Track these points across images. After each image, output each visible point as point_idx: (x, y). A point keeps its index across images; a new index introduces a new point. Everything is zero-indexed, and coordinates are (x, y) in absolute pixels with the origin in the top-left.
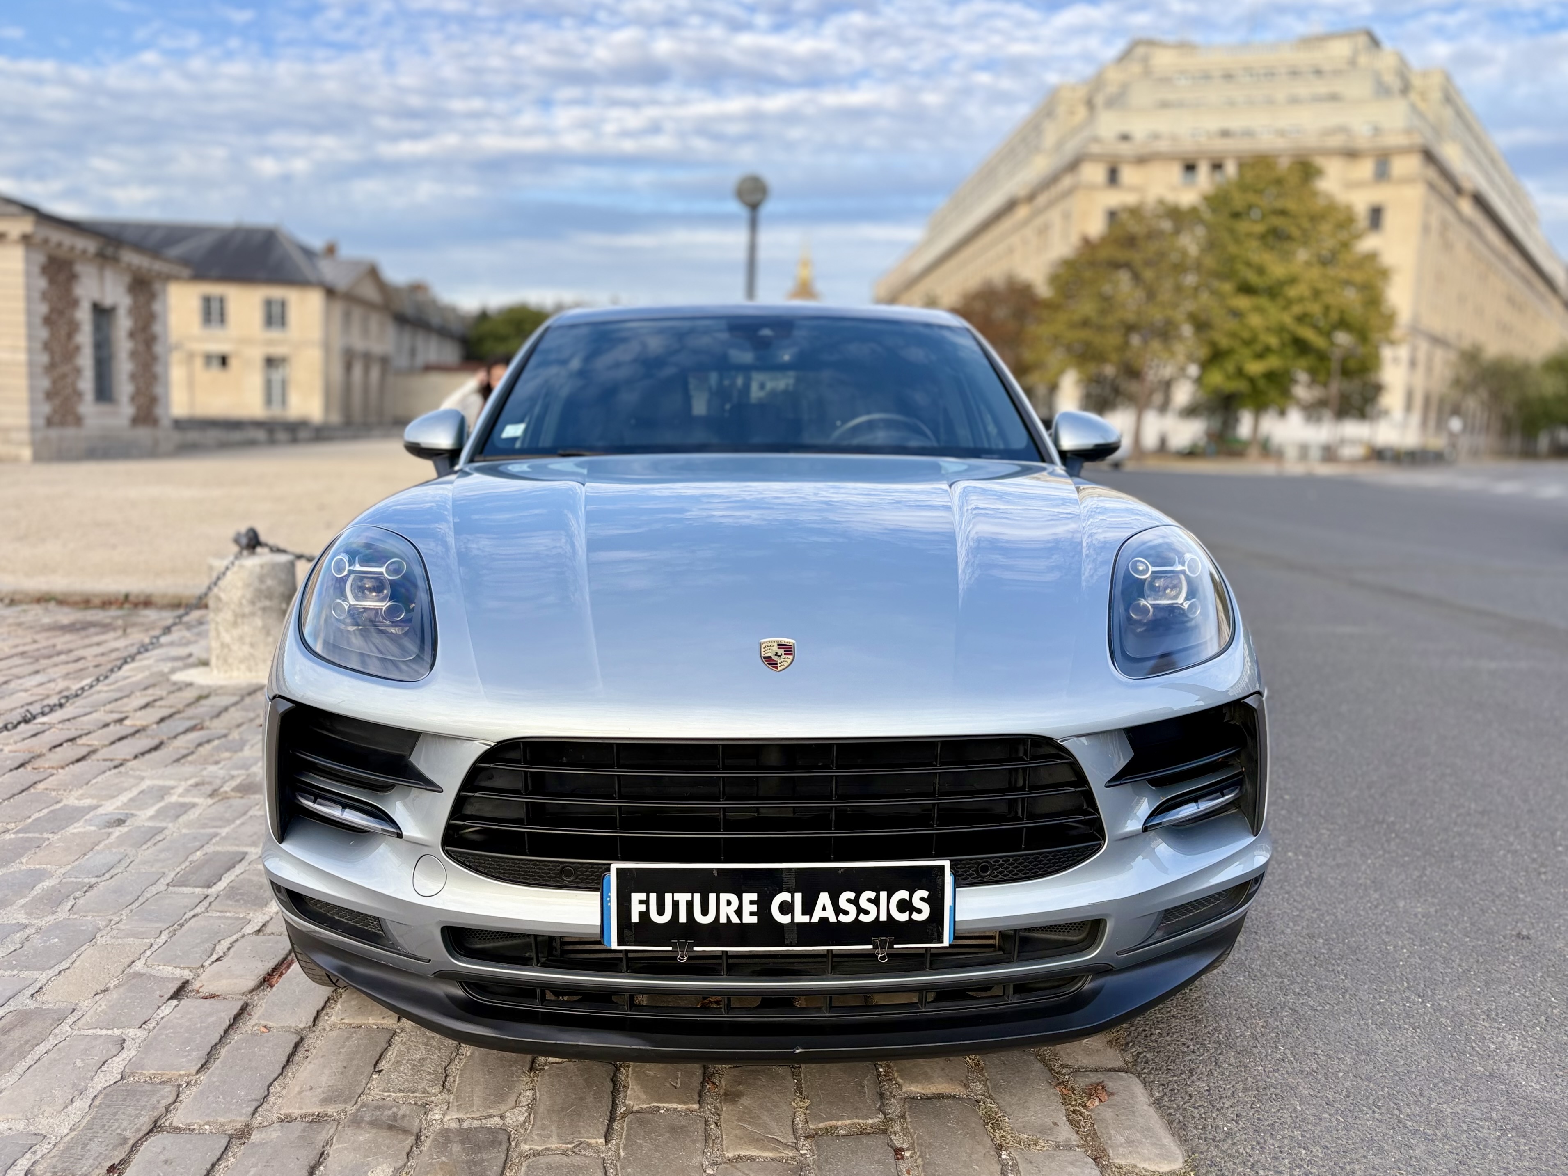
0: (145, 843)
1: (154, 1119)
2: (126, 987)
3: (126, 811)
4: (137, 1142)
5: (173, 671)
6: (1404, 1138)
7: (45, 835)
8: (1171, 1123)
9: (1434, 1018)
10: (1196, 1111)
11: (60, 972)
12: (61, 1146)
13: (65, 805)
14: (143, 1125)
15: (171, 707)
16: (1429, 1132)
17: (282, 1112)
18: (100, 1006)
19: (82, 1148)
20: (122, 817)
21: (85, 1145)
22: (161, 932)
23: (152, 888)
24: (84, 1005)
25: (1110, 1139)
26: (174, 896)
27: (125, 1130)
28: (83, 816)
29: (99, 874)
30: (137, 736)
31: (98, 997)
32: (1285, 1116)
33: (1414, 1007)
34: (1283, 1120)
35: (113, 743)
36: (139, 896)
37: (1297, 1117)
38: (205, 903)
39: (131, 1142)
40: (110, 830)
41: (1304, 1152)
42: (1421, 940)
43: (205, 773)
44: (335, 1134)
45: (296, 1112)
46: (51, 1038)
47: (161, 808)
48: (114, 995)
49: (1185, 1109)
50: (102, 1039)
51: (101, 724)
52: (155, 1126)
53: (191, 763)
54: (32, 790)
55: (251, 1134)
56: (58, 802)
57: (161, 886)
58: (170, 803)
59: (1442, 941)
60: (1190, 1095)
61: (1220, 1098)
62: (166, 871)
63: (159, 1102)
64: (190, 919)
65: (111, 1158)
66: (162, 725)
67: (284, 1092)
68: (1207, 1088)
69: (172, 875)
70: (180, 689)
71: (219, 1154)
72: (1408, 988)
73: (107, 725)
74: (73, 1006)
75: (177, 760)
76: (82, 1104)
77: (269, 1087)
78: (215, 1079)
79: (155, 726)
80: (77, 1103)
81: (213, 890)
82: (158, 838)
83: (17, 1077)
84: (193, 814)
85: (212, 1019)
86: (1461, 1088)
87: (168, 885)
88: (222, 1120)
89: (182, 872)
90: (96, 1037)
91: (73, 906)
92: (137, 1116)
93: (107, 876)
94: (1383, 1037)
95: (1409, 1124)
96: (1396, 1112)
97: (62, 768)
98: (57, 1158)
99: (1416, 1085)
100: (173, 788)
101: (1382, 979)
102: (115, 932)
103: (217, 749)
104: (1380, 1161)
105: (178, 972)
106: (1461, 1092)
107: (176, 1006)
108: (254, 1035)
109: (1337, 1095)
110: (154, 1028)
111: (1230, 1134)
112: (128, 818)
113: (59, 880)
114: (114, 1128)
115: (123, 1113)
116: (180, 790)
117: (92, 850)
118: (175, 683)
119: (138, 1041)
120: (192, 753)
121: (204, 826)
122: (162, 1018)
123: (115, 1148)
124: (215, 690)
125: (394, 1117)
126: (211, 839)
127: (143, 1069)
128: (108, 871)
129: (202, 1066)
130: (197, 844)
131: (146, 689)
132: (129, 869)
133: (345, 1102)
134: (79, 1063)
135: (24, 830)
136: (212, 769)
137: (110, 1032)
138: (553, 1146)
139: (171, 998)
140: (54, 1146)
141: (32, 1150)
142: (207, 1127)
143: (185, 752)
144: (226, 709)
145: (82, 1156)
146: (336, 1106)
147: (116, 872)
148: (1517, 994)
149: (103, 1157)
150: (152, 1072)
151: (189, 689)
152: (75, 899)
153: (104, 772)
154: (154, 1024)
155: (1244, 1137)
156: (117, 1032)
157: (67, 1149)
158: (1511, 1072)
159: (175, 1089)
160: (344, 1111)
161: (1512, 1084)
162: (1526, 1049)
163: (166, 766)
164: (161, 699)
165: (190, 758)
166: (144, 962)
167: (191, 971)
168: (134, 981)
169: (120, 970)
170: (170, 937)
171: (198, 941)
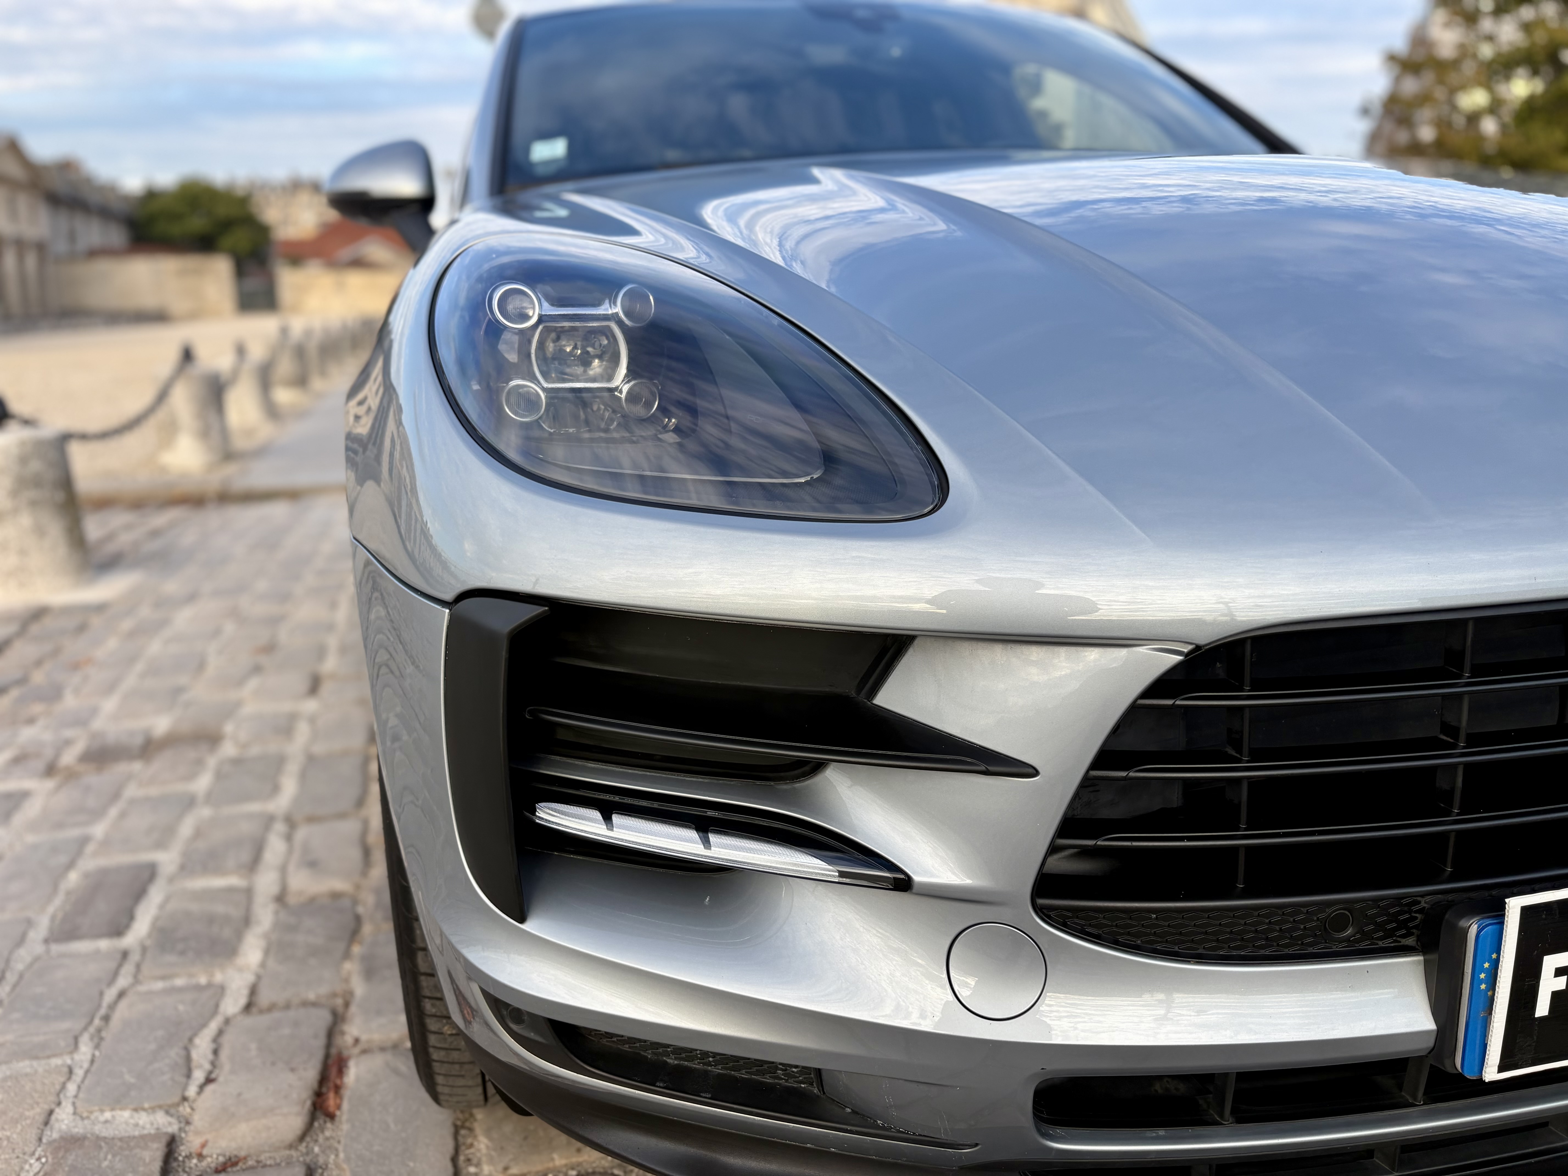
22: (76, 1038)
23: (21, 952)
26: (67, 961)
57: (35, 947)
62: (30, 914)
64: (115, 1002)
69: (44, 921)
81: (128, 941)
89: (60, 914)
105: (143, 1119)
121: (59, 826)
126: (81, 849)
130: (63, 859)
136: (29, 732)
144: (8, 641)
166: (70, 1109)
167: (167, 1113)
168: (71, 1158)
169: (33, 1134)
170: (97, 1047)
171: (153, 1046)
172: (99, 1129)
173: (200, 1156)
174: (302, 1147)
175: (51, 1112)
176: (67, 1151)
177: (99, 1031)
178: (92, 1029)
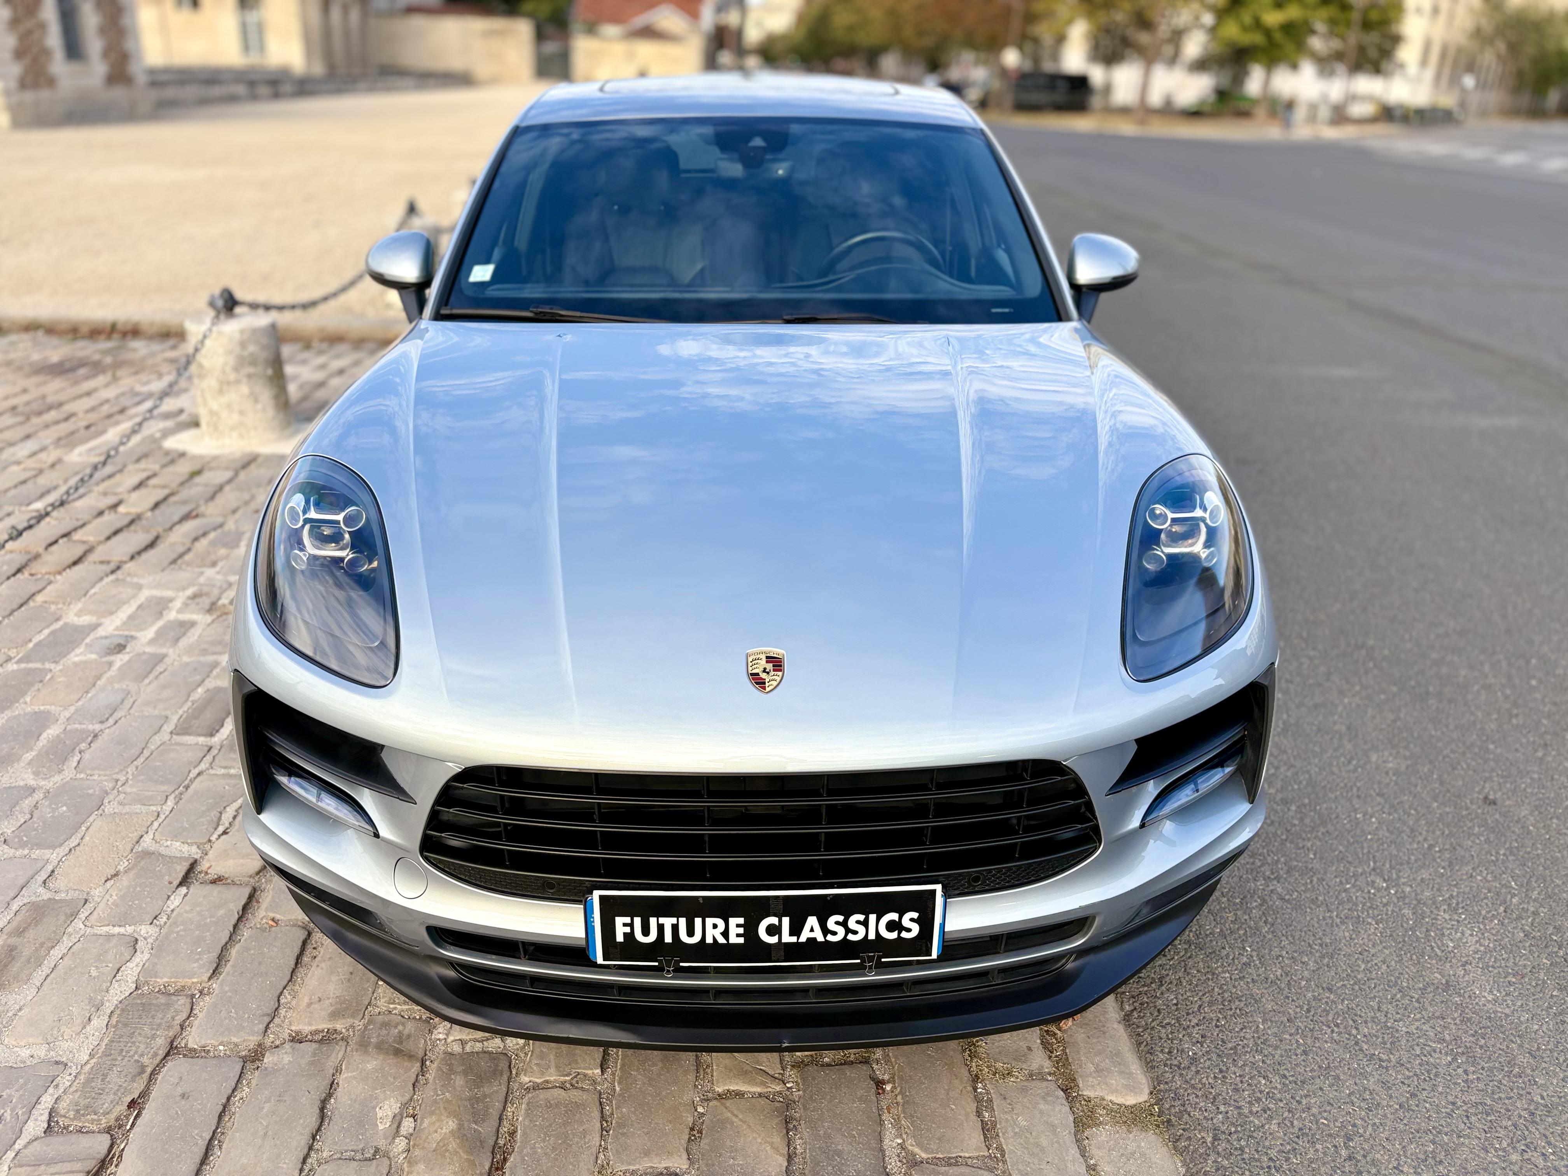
0: (146, 676)
1: (169, 1040)
2: (134, 872)
3: (127, 633)
4: (155, 1070)
5: (166, 433)
6: (1359, 1065)
7: (48, 665)
8: (1139, 1044)
9: (1396, 910)
10: (1163, 1031)
11: (70, 850)
12: (82, 1077)
13: (66, 624)
14: (159, 1049)
15: (164, 487)
16: (1384, 1057)
17: (293, 1028)
18: (111, 896)
19: (103, 1080)
20: (122, 641)
21: (105, 1076)
22: (167, 797)
23: (156, 737)
24: (97, 892)
25: (1081, 1067)
26: (178, 748)
27: (142, 1055)
28: (83, 639)
29: (103, 719)
30: (132, 528)
31: (109, 883)
32: (1248, 1036)
33: (1378, 895)
34: (1245, 1042)
35: (108, 538)
36: (143, 749)
37: (1259, 1038)
38: (209, 758)
39: (149, 1070)
40: (111, 658)
41: (1263, 1082)
42: (1392, 806)
43: (202, 580)
44: (343, 1058)
45: (306, 1029)
46: (65, 938)
47: (160, 628)
48: (124, 881)
49: (1153, 1028)
50: (114, 941)
51: (95, 513)
52: (171, 1048)
53: (188, 564)
54: (31, 604)
55: (263, 1056)
56: (58, 619)
57: (164, 736)
58: (169, 622)
59: (1410, 808)
60: (1159, 1011)
61: (1188, 1014)
62: (168, 713)
63: (173, 1018)
64: (195, 778)
65: (131, 1093)
66: (157, 512)
67: (294, 1003)
68: (1175, 1001)
69: (174, 719)
70: (172, 462)
71: (233, 1085)
72: (1374, 869)
73: (101, 513)
74: (85, 896)
75: (174, 562)
76: (99, 1022)
77: (279, 997)
78: (227, 989)
79: (149, 514)
80: (95, 1022)
81: (216, 740)
82: (159, 669)
83: (34, 991)
84: (193, 636)
85: (221, 912)
86: (1418, 1001)
87: (171, 733)
88: (235, 1040)
89: (184, 716)
90: (109, 937)
91: (79, 763)
92: (153, 1037)
93: (111, 721)
94: (1347, 934)
95: (1365, 1047)
96: (1354, 1032)
97: (60, 573)
98: (79, 1093)
99: (1375, 997)
100: (171, 600)
101: (1350, 859)
102: (122, 796)
103: (213, 543)
104: (1336, 1093)
105: (185, 848)
106: (1417, 1005)
107: (185, 895)
108: (263, 930)
109: (1298, 1010)
110: (165, 923)
111: (1194, 1060)
112: (127, 641)
113: (63, 727)
114: (132, 1053)
115: (140, 1034)
116: (178, 604)
117: (94, 685)
118: (167, 453)
119: (150, 940)
120: (189, 550)
121: (205, 652)
122: (172, 911)
123: (133, 1080)
124: (209, 463)
125: (400, 1037)
126: (211, 671)
127: (156, 977)
128: (111, 715)
129: (214, 972)
130: (198, 678)
131: (138, 460)
132: (132, 711)
133: (353, 1016)
134: (94, 973)
135: (25, 659)
136: (210, 572)
137: (122, 930)
138: (552, 1079)
139: (181, 884)
140: (75, 1077)
141: (54, 1083)
142: (221, 1048)
143: (181, 549)
144: (221, 488)
145: (103, 1090)
146: (343, 1021)
147: (120, 716)
148: (1479, 878)
149: (122, 1090)
150: (165, 980)
151: (182, 461)
152: (80, 753)
153: (101, 579)
154: (165, 919)
155: (1208, 1063)
156: (129, 929)
157: (89, 1081)
158: (1467, 978)
159: (189, 1000)
160: (353, 1027)
161: (1466, 995)
162: (1482, 948)
163: (163, 570)
164: (154, 475)
165: (187, 558)
166: (152, 837)
167: (198, 847)
168: (143, 863)
169: (129, 848)
170: (176, 804)
171: (204, 808)
172: (162, 850)
173: (207, 873)
174: (257, 878)
175: (142, 836)
176: (142, 859)
177: (181, 794)
178: (177, 792)
